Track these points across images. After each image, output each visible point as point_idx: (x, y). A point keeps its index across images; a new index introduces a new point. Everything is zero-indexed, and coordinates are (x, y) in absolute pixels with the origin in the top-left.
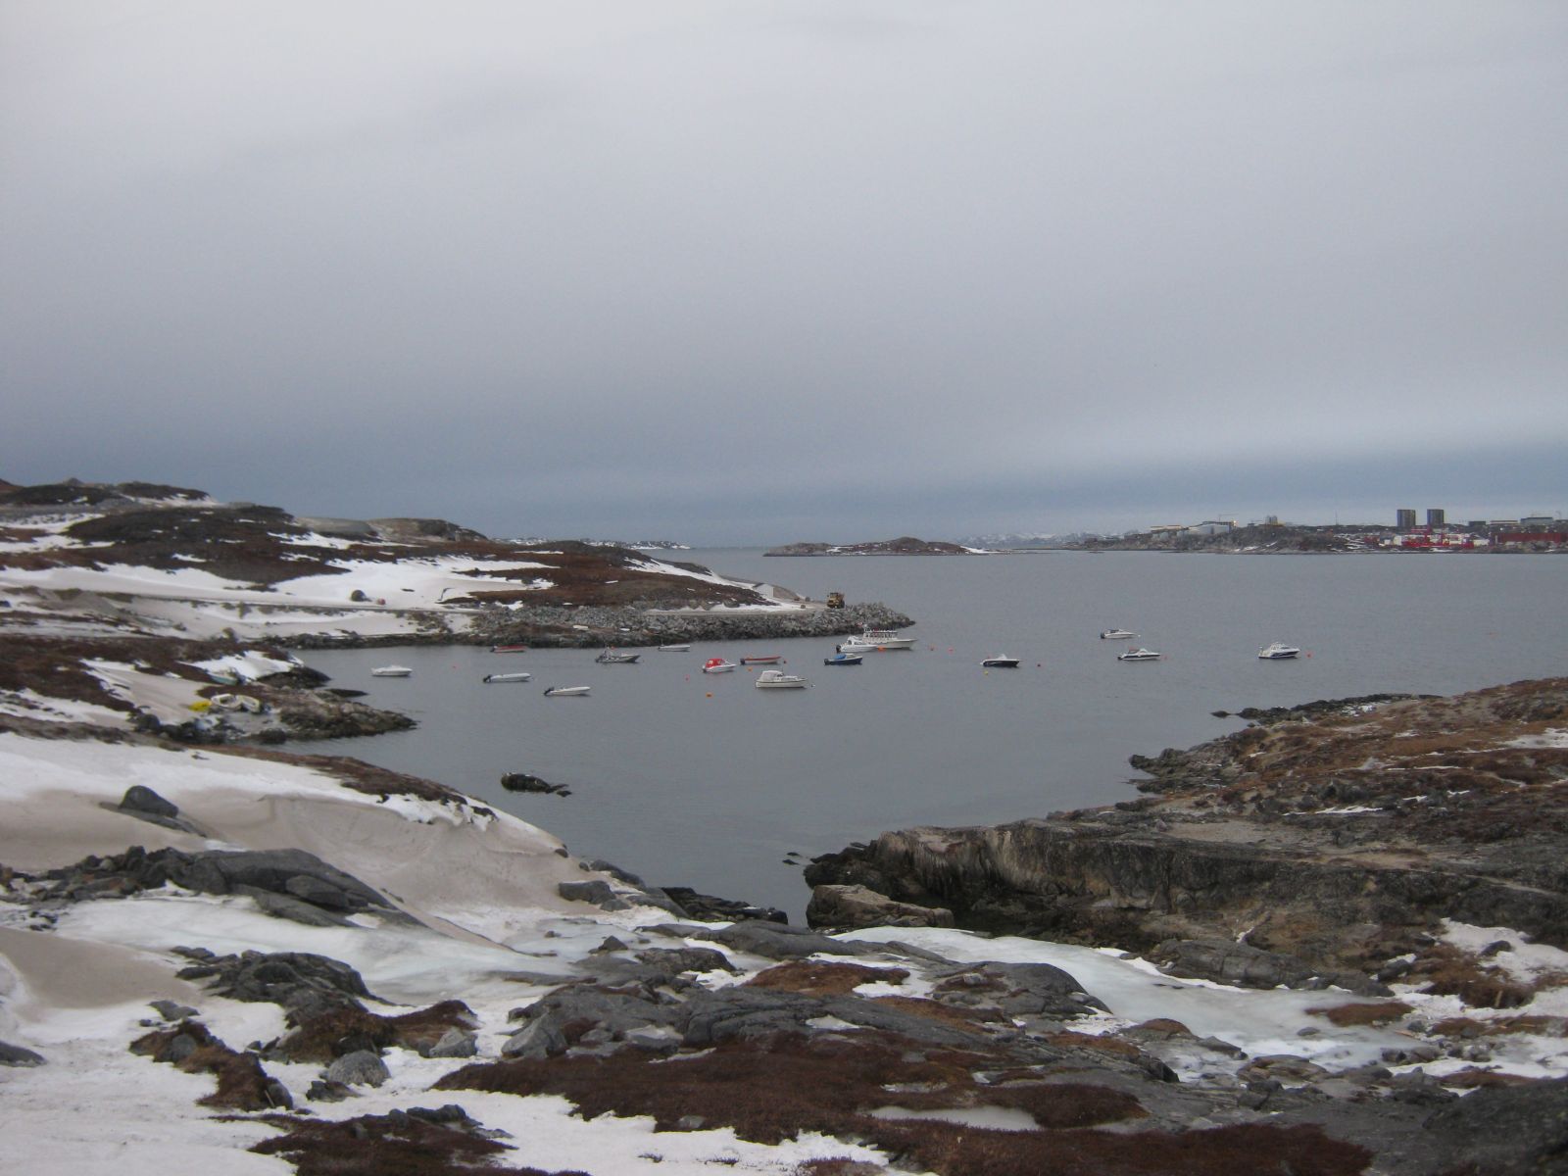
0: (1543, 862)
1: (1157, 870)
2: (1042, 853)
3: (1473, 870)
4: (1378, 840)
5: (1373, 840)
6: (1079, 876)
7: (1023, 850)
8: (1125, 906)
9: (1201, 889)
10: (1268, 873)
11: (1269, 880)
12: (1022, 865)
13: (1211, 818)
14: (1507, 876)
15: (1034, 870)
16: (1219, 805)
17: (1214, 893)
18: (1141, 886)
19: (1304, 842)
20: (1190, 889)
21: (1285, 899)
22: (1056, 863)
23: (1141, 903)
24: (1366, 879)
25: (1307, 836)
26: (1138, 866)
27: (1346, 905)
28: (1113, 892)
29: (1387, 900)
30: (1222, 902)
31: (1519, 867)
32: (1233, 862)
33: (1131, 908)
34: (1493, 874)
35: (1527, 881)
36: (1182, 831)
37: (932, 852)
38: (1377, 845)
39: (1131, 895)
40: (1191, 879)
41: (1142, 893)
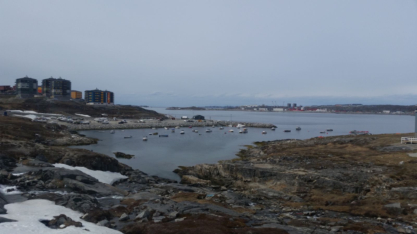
0: (333, 174)
1: (252, 173)
2: (228, 169)
3: (318, 175)
4: (297, 168)
5: (296, 169)
6: (236, 174)
7: (225, 169)
8: (246, 180)
9: (261, 178)
10: (275, 175)
11: (276, 176)
12: (224, 172)
13: (261, 163)
14: (325, 177)
15: (227, 173)
16: (262, 160)
17: (264, 178)
18: (249, 177)
19: (281, 169)
20: (259, 177)
21: (279, 180)
22: (232, 171)
23: (249, 180)
24: (296, 177)
25: (282, 167)
26: (248, 172)
27: (292, 181)
28: (243, 178)
29: (300, 181)
30: (266, 180)
31: (328, 175)
32: (268, 172)
33: (247, 181)
34: (322, 176)
35: (329, 178)
36: (256, 166)
37: (206, 169)
38: (297, 170)
39: (247, 178)
40: (259, 176)
41: (249, 178)
